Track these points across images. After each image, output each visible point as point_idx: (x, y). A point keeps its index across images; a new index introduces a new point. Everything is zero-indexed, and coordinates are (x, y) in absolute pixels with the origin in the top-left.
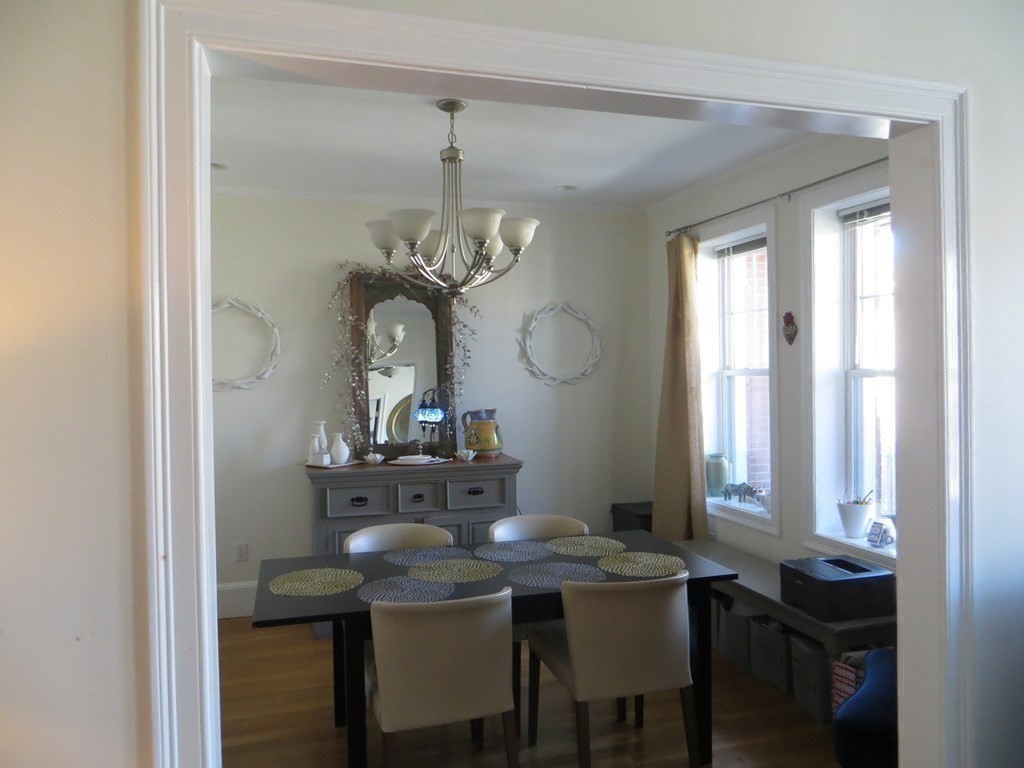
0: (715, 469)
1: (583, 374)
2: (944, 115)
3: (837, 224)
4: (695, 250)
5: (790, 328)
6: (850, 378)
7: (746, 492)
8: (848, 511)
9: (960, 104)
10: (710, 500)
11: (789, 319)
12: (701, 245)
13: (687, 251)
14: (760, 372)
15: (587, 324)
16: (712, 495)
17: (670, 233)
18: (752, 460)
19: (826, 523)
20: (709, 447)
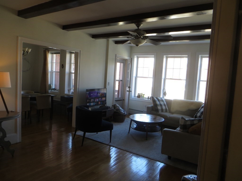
0: (50, 86)
1: (27, 70)
2: (79, 52)
3: (69, 53)
4: (48, 53)
5: (62, 66)
6: (70, 73)
7: (55, 89)
8: (69, 90)
9: (80, 51)
10: (49, 91)
11: (63, 65)
12: (49, 52)
13: (47, 52)
14: (58, 72)
15: (28, 62)
16: (49, 90)
17: (44, 49)
18: (55, 85)
19: (66, 92)
20: (49, 83)
